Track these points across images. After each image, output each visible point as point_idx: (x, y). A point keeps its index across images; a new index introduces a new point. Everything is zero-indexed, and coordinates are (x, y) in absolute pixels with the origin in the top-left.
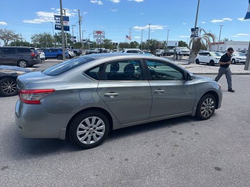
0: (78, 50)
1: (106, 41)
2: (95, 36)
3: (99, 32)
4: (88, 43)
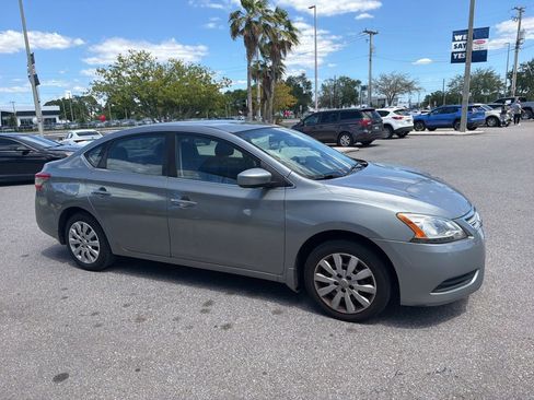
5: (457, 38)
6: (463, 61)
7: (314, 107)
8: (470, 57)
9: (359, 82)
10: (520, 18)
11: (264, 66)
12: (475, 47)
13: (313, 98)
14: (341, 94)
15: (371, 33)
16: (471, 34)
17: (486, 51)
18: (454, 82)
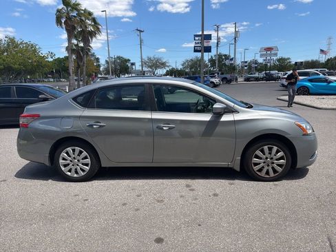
0: (228, 76)
1: (281, 60)
2: (261, 56)
3: (269, 49)
4: (253, 65)
5: (196, 38)
6: (199, 51)
7: (101, 74)
8: (203, 49)
9: (129, 60)
10: (218, 31)
11: (77, 45)
12: (206, 45)
13: (101, 69)
14: (118, 67)
15: (141, 31)
16: (203, 36)
17: (210, 47)
18: (185, 63)
